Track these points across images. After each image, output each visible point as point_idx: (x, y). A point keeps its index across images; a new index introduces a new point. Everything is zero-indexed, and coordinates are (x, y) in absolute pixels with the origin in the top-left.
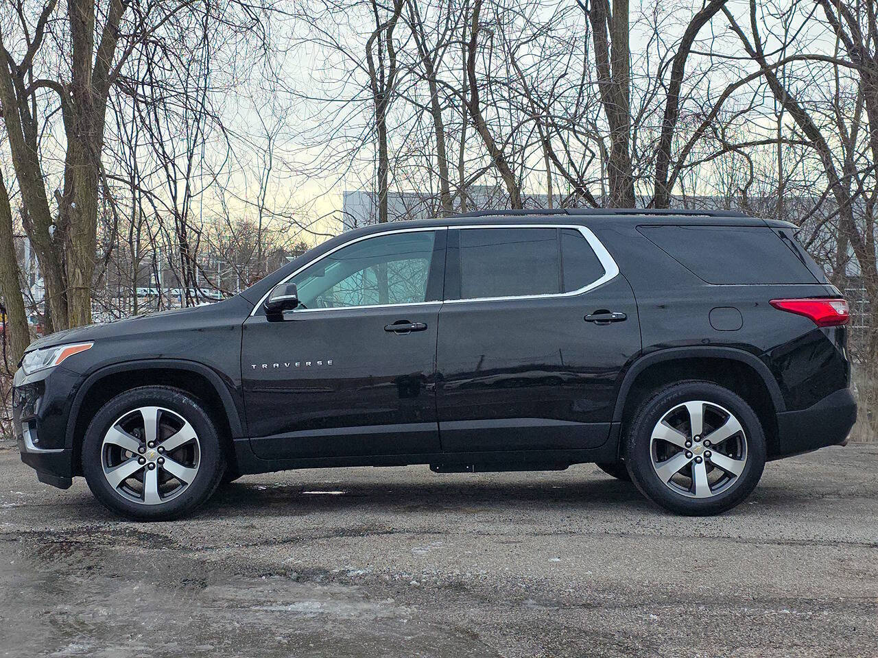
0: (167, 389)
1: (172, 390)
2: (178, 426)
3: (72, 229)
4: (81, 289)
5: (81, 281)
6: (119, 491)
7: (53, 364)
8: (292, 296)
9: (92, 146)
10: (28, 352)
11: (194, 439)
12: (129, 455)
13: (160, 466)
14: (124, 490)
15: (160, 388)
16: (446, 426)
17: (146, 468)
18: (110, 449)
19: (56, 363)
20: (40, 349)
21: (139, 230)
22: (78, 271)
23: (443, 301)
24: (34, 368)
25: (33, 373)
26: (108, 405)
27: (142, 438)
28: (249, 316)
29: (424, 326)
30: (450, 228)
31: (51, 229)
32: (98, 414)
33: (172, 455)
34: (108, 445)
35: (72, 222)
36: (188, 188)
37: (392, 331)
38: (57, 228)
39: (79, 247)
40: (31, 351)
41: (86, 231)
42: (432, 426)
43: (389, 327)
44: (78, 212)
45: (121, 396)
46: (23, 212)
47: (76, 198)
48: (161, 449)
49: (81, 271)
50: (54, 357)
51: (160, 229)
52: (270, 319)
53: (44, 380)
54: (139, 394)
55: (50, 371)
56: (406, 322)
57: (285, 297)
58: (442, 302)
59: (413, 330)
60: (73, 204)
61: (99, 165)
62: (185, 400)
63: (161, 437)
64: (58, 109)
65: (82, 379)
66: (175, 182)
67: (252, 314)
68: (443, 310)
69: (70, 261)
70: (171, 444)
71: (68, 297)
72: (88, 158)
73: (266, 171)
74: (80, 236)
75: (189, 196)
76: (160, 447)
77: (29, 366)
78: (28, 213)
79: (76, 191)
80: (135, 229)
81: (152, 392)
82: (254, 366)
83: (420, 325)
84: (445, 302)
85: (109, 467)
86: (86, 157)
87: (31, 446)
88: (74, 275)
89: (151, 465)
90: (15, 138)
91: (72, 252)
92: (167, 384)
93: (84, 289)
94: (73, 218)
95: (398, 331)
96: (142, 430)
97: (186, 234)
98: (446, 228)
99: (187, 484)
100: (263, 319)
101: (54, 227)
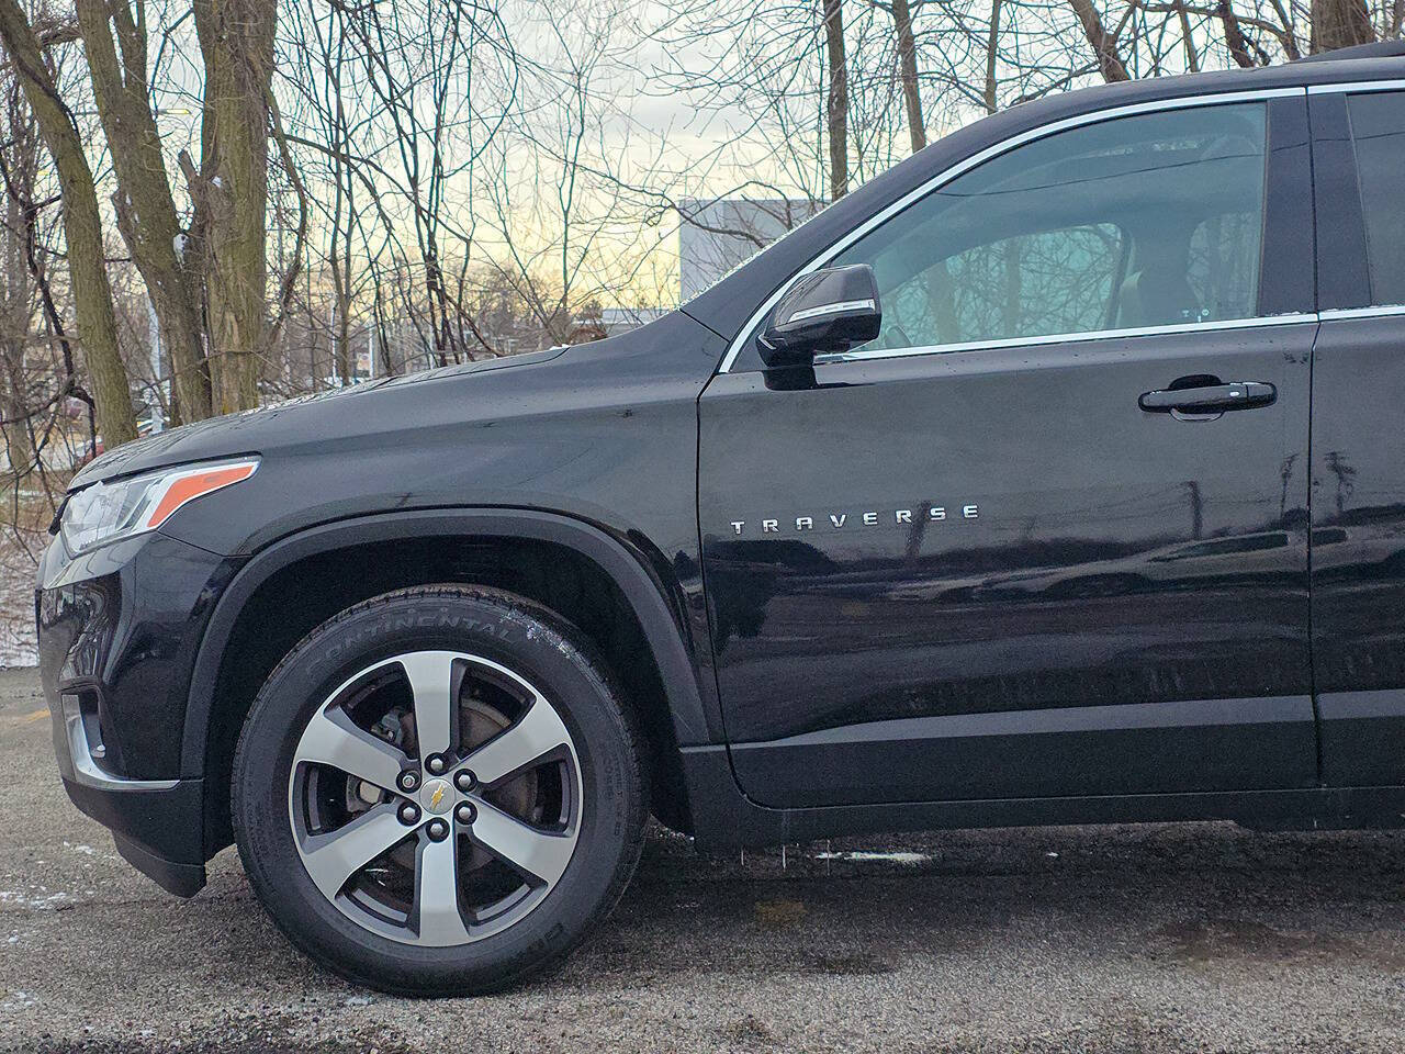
0: (478, 597)
1: (491, 598)
2: (514, 708)
3: (215, 231)
4: (236, 354)
5: (236, 339)
6: (345, 907)
7: (143, 525)
8: (864, 304)
9: (252, 57)
10: (74, 491)
11: (564, 747)
12: (370, 794)
13: (461, 828)
14: (357, 902)
15: (459, 594)
16: (1339, 706)
17: (423, 834)
18: (314, 778)
19: (150, 524)
20: (106, 482)
21: (348, 237)
22: (230, 317)
23: (1317, 312)
24: (91, 536)
25: (87, 550)
26: (305, 647)
27: (409, 746)
28: (716, 373)
29: (1269, 390)
30: (1313, 90)
31: (179, 243)
32: (277, 675)
33: (496, 795)
34: (308, 767)
35: (216, 218)
36: (437, 161)
37: (1166, 409)
38: (189, 240)
39: (230, 266)
40: (83, 488)
41: (244, 237)
42: (1296, 708)
43: (1156, 398)
44: (228, 196)
45: (345, 618)
46: (117, 199)
47: (222, 167)
48: (465, 778)
49: (236, 317)
50: (144, 504)
51: (388, 239)
52: (774, 380)
53: (118, 573)
54: (396, 613)
55: (132, 548)
56: (1212, 381)
57: (840, 307)
58: (1313, 317)
59: (1236, 405)
60: (217, 180)
61: (268, 99)
62: (534, 629)
63: (463, 745)
64: (186, 16)
65: (228, 570)
66: (414, 146)
67: (725, 368)
68: (1326, 340)
69: (214, 298)
70: (494, 761)
71: (212, 370)
72: (244, 85)
73: (573, 142)
74: (232, 246)
75: (441, 176)
76: (465, 772)
77: (79, 529)
78: (128, 201)
79: (221, 152)
80: (340, 236)
81: (434, 609)
82: (738, 525)
83: (1256, 387)
84: (1324, 315)
85: (311, 833)
86: (241, 82)
87: (89, 769)
88: (223, 325)
89: (437, 827)
90: (98, 47)
91: (218, 279)
92: (478, 582)
93: (243, 354)
94: (219, 207)
95: (1184, 409)
96: (408, 719)
97: (436, 251)
98: (1300, 91)
99: (545, 883)
100: (755, 383)
101: (183, 238)
